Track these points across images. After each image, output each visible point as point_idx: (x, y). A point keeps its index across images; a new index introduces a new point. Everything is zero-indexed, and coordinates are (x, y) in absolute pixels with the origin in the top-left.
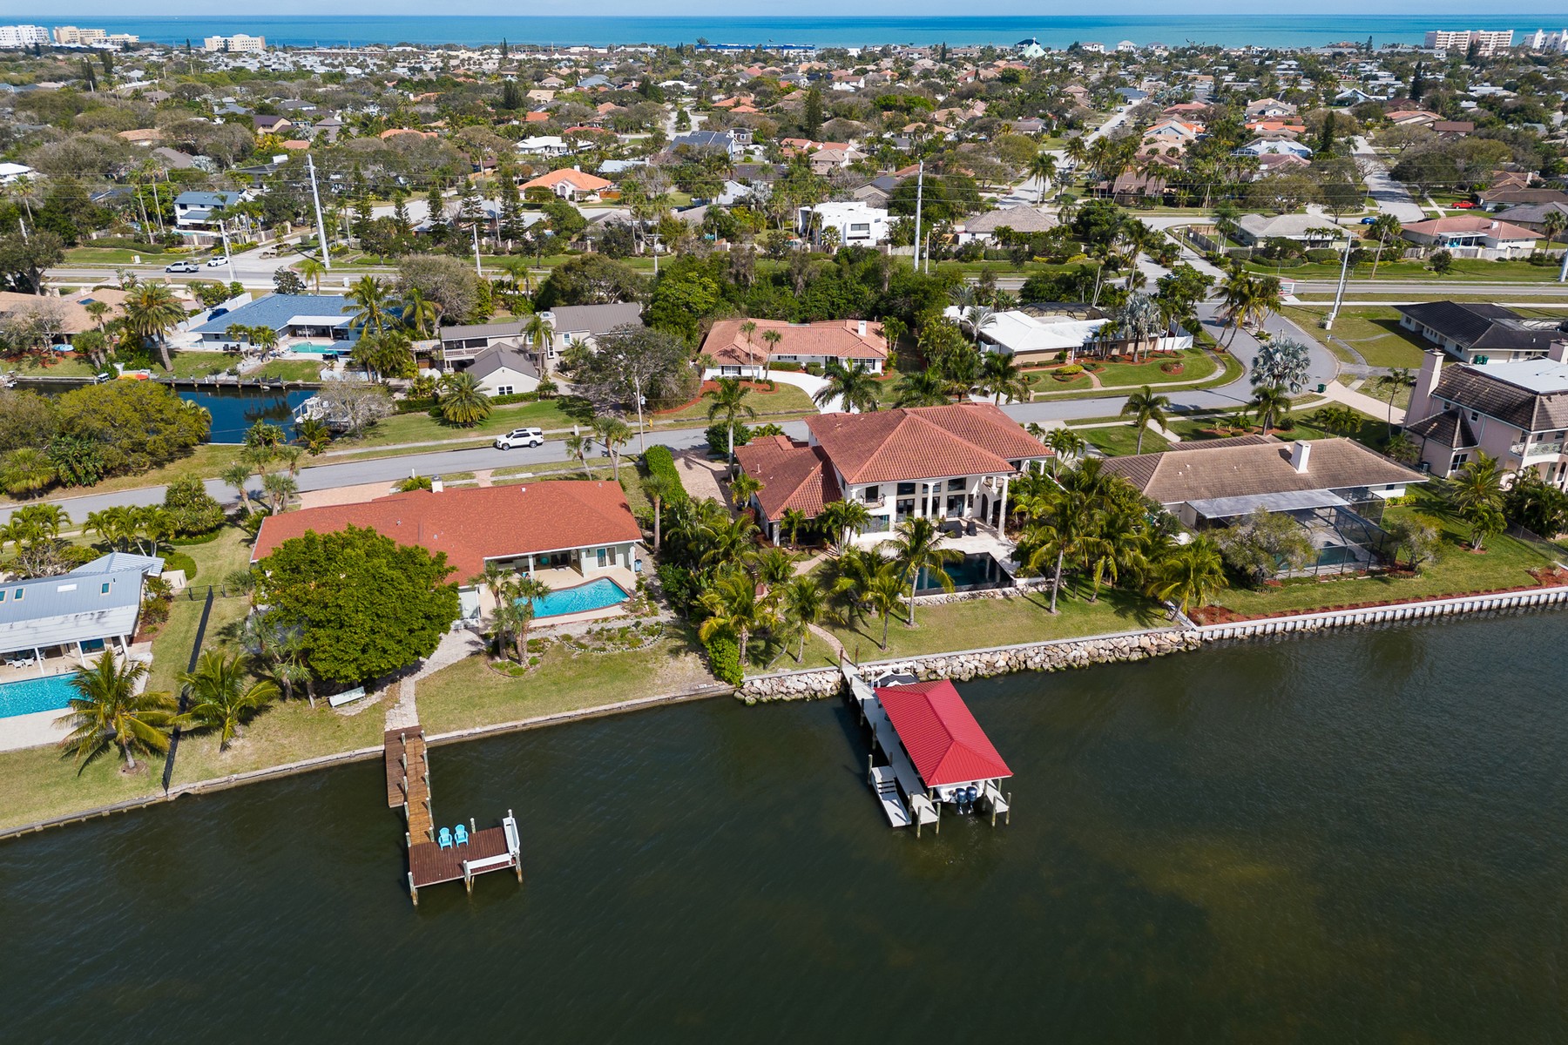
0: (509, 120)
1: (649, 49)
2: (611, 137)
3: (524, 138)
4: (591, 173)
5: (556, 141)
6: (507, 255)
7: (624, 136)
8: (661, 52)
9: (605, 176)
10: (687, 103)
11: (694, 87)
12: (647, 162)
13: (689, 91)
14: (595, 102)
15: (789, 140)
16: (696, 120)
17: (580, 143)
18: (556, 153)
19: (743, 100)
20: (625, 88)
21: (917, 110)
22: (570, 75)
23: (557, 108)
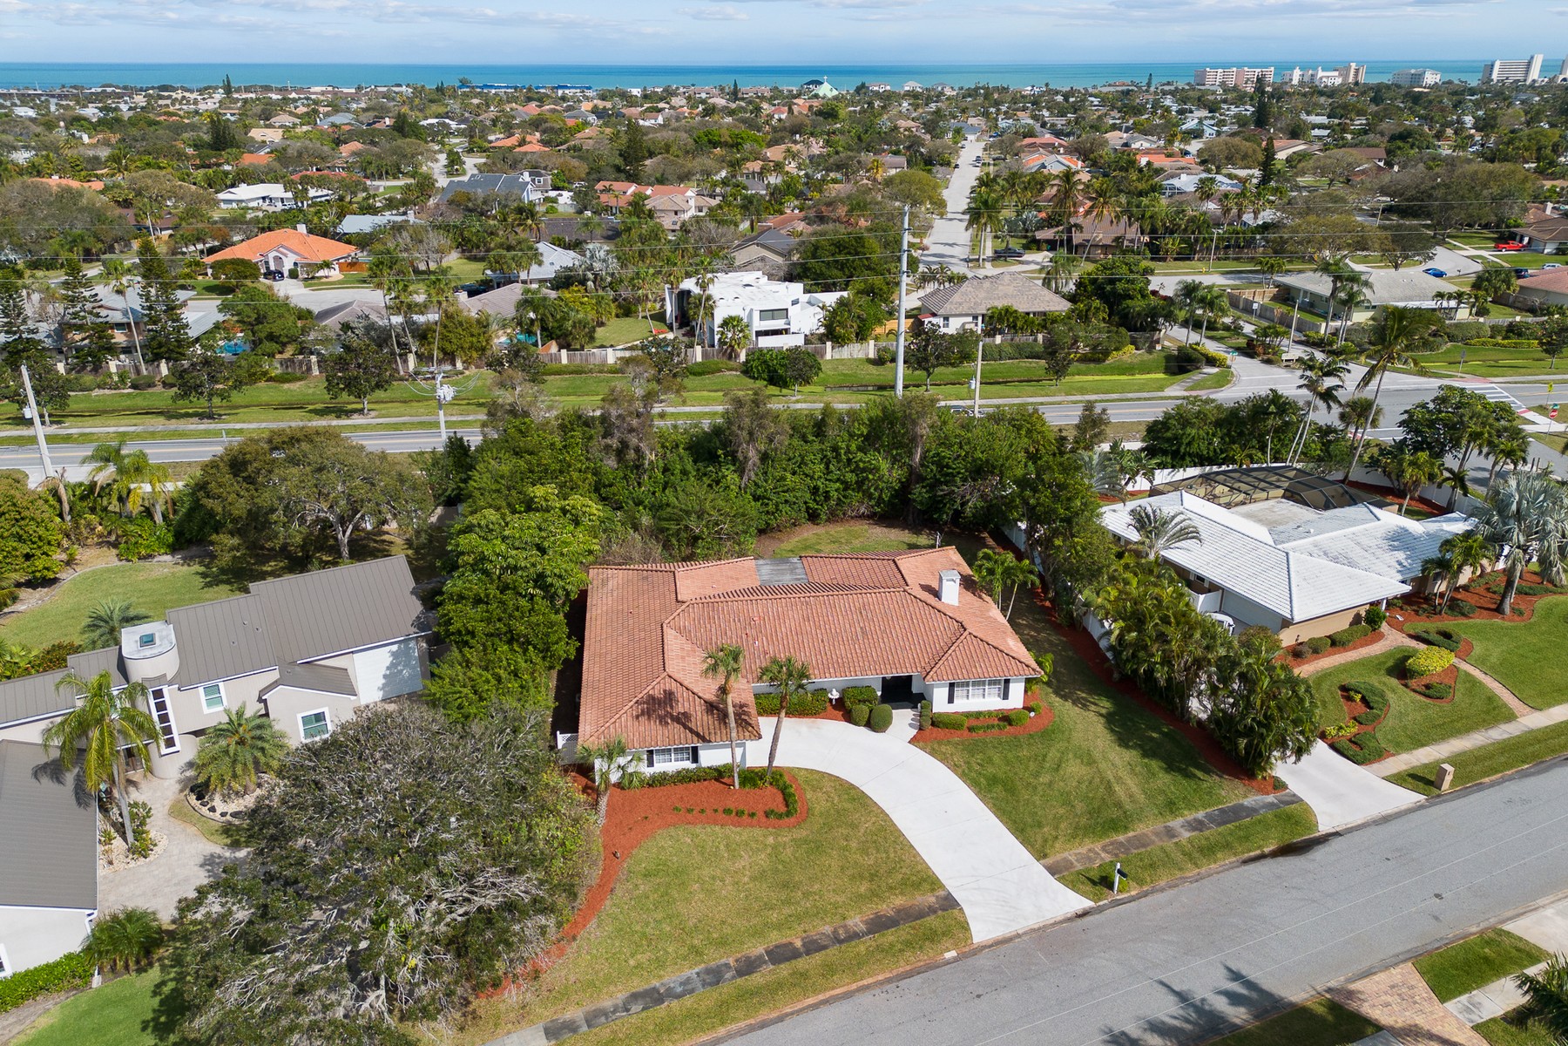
0: (219, 165)
1: (404, 88)
2: (358, 183)
3: (233, 186)
4: (325, 234)
5: (276, 190)
6: (159, 389)
7: (376, 183)
8: (418, 91)
9: (346, 239)
10: (457, 144)
11: (463, 126)
12: (411, 217)
13: (458, 130)
14: (338, 142)
15: (607, 184)
16: (471, 163)
17: (312, 193)
18: (280, 206)
19: (529, 138)
20: (377, 126)
21: (747, 146)
22: (307, 114)
23: (284, 149)
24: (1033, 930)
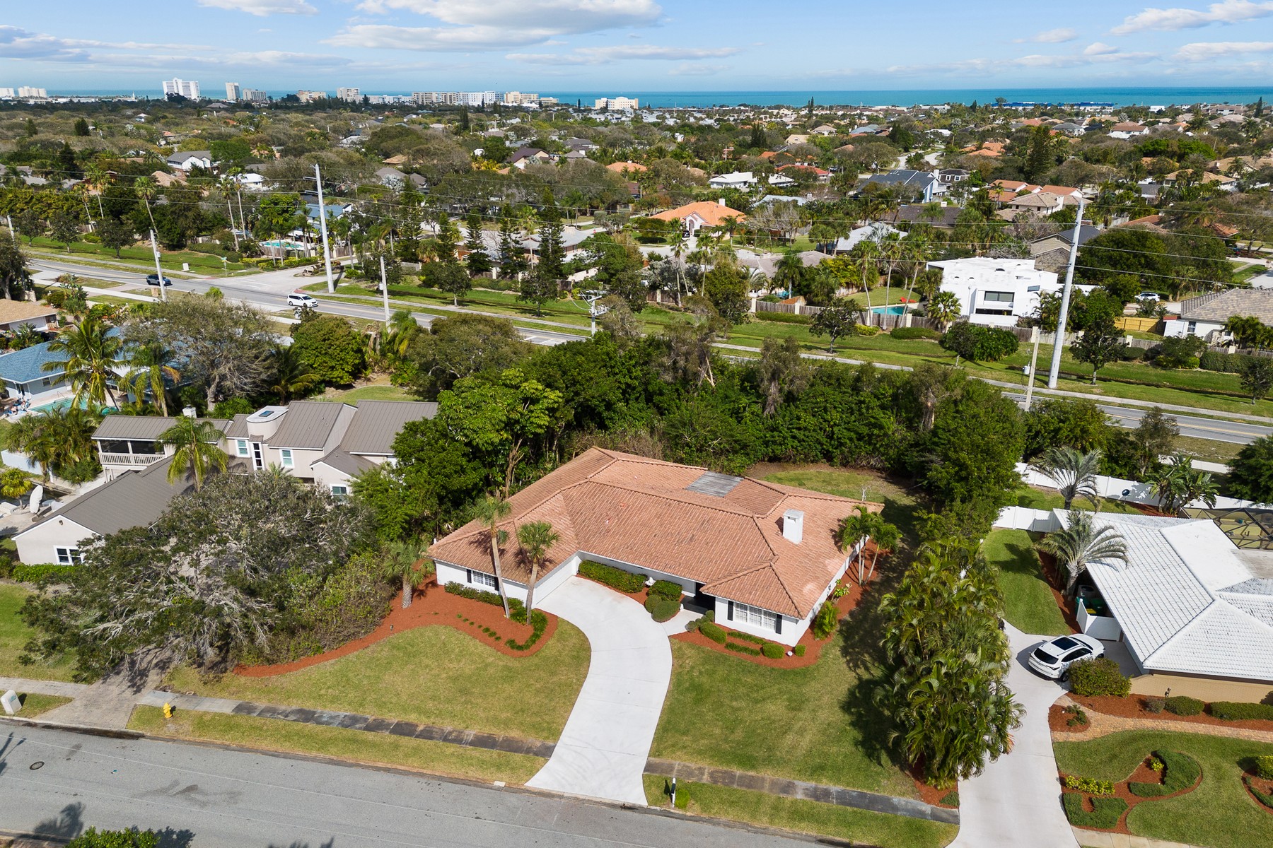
5: (751, 176)
15: (998, 182)
23: (794, 149)
24: (577, 799)
